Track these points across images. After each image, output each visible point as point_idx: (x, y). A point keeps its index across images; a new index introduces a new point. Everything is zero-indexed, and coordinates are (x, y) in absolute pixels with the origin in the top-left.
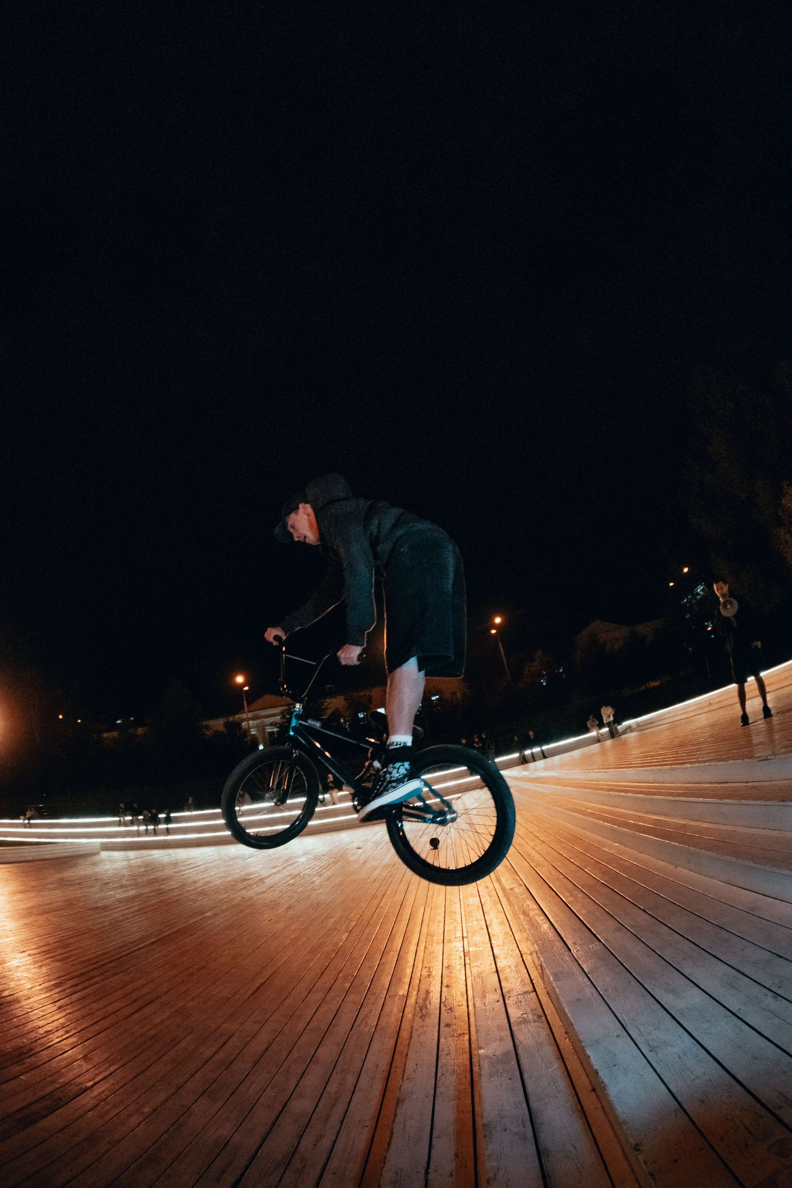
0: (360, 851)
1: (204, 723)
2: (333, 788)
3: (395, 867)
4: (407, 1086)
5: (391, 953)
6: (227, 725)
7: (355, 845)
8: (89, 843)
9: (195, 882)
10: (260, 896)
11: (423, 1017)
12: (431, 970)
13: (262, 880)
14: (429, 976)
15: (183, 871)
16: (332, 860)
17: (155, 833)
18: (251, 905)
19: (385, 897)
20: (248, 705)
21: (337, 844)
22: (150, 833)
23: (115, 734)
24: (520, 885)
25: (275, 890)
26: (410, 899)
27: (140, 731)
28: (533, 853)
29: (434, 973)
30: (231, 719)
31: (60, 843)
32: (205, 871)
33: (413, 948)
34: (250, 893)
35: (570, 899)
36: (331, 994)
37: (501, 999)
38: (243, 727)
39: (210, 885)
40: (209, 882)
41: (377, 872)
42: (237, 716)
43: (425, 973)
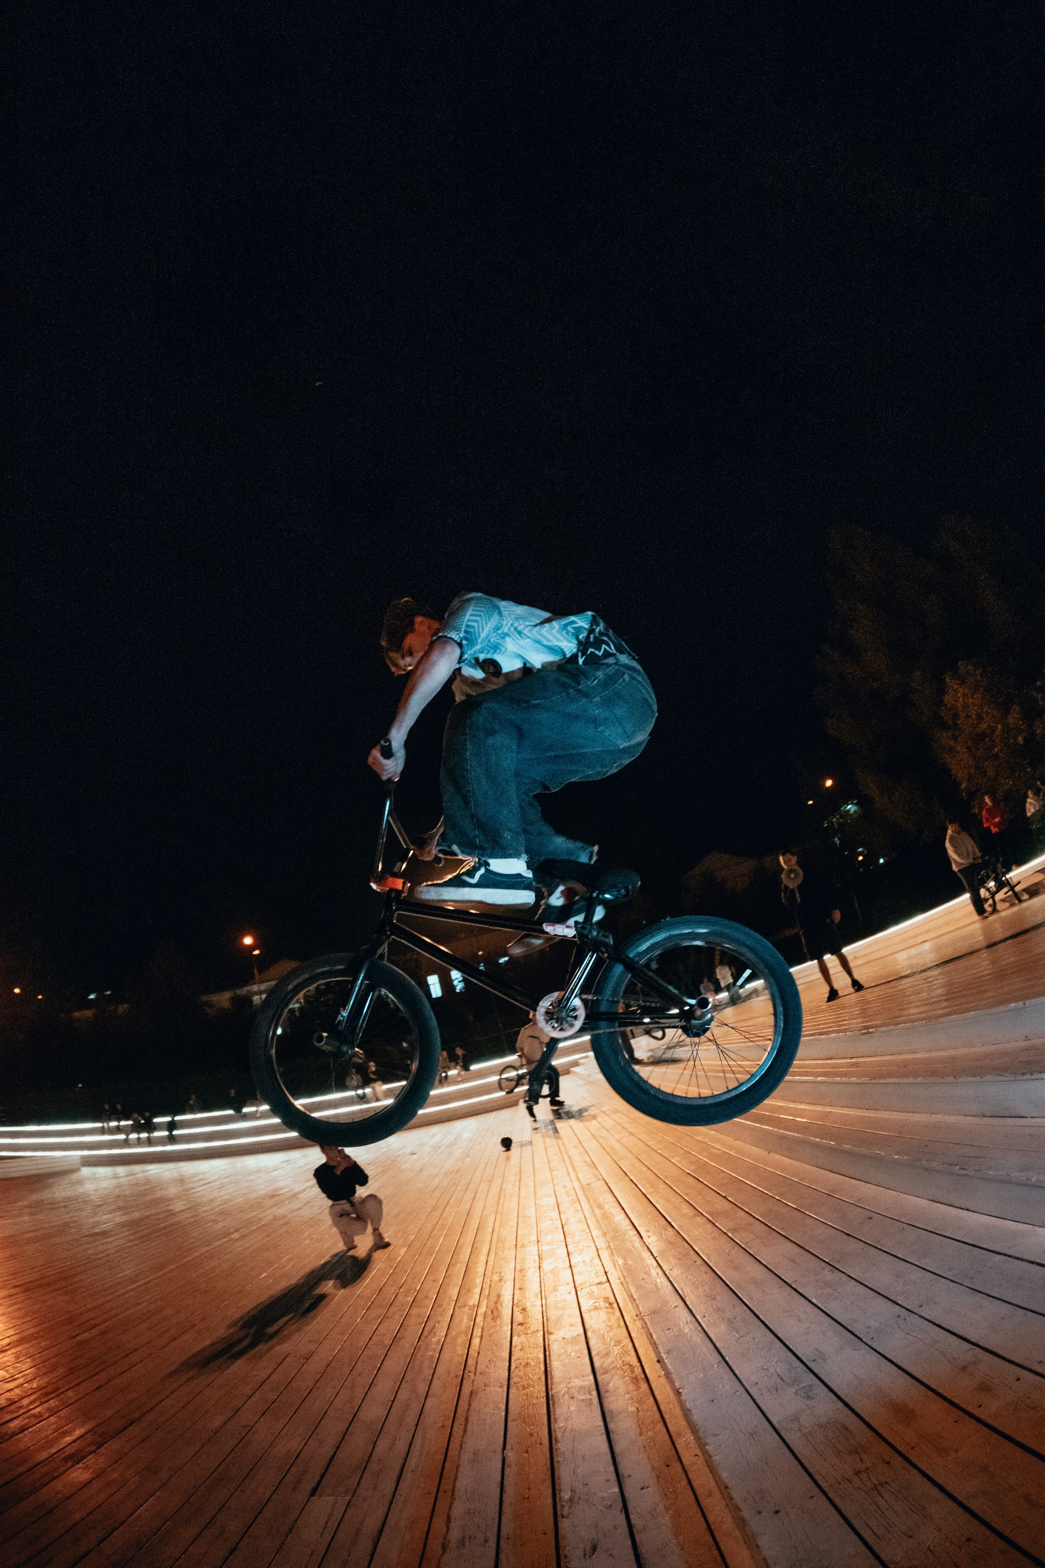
0: (415, 1157)
1: (205, 998)
2: (375, 1081)
3: (459, 1173)
4: (479, 1381)
5: (458, 1265)
6: (235, 1000)
7: (408, 1151)
8: (66, 1156)
9: (211, 1201)
10: (295, 1214)
11: (494, 1319)
12: (503, 1274)
13: (295, 1195)
14: (500, 1280)
15: (193, 1188)
16: (380, 1169)
17: (150, 1142)
18: (285, 1224)
19: (448, 1207)
20: (260, 973)
21: (384, 1150)
22: (143, 1142)
23: (88, 1013)
24: (599, 1180)
25: (313, 1206)
26: (478, 1206)
27: (123, 1008)
28: (617, 1146)
29: (505, 1278)
30: (238, 992)
31: (28, 1157)
32: (221, 1187)
33: (483, 1258)
34: (282, 1211)
35: (651, 1190)
36: (393, 1309)
37: (573, 1290)
38: (255, 1003)
39: (231, 1203)
40: (228, 1200)
41: (437, 1180)
42: (246, 989)
43: (496, 1278)
